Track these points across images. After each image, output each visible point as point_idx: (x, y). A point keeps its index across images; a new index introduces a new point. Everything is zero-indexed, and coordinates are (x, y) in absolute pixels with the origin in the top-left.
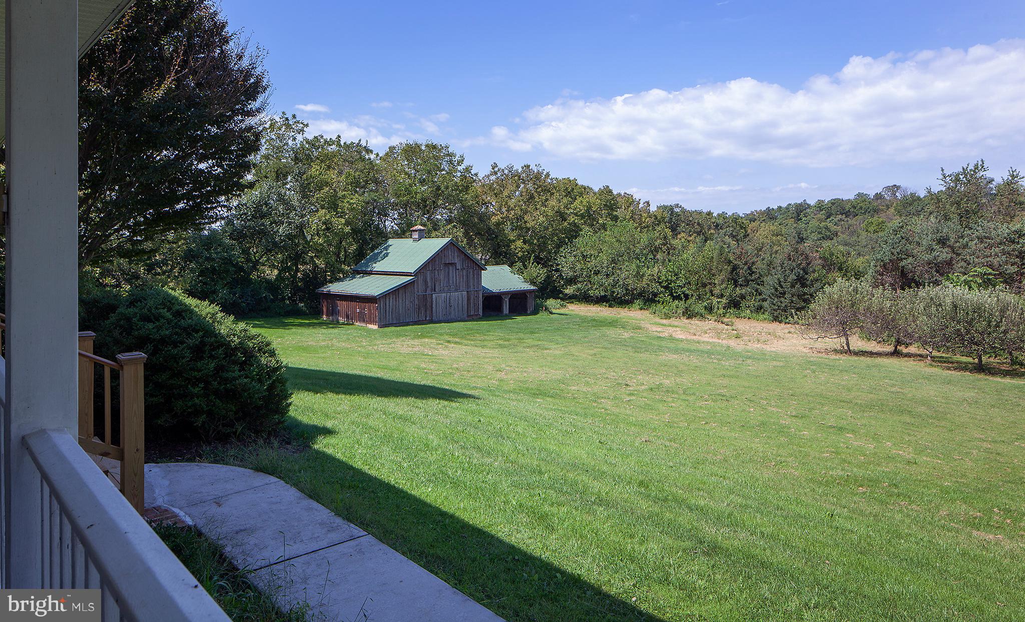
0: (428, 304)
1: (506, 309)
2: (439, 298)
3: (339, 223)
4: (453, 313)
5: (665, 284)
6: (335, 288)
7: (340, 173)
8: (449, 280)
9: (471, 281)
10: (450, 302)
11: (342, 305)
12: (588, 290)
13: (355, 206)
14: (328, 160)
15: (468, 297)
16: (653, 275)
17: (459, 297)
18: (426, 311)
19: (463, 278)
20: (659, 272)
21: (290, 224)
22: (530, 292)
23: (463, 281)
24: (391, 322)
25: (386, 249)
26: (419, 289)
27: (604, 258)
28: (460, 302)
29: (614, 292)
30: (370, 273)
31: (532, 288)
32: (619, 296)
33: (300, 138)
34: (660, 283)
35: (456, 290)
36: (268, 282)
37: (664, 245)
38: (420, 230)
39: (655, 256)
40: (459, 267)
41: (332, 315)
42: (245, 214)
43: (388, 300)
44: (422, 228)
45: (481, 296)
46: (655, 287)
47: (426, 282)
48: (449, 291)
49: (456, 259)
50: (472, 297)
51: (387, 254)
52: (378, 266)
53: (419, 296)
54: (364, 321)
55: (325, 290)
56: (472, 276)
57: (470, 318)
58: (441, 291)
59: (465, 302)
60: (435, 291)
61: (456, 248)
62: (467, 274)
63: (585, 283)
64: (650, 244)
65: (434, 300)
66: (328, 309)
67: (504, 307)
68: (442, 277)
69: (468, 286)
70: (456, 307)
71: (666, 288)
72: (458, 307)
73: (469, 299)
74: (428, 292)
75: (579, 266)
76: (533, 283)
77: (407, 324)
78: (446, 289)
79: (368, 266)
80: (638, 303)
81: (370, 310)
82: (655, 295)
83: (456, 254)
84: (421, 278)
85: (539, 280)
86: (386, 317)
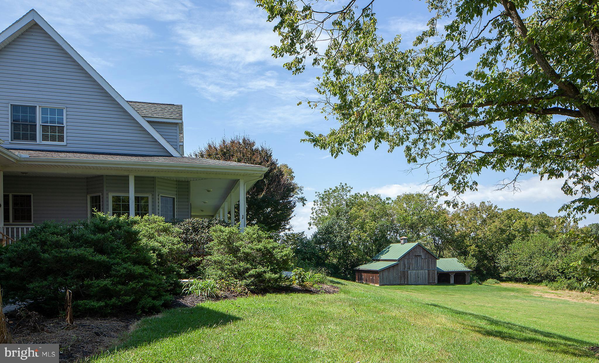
0: (406, 276)
1: (452, 280)
2: (412, 273)
3: (364, 236)
4: (420, 281)
5: (560, 271)
6: (362, 267)
7: (367, 211)
8: (417, 264)
9: (430, 264)
10: (418, 275)
11: (364, 275)
12: (515, 275)
13: (372, 227)
14: (361, 206)
15: (428, 273)
16: (554, 265)
17: (423, 273)
18: (404, 279)
19: (426, 263)
20: (558, 263)
21: (341, 237)
22: (467, 272)
23: (426, 265)
24: (386, 283)
25: (389, 248)
26: (401, 268)
27: (525, 256)
28: (424, 275)
29: (530, 275)
30: (379, 260)
31: (469, 270)
32: (533, 278)
33: (348, 194)
34: (558, 270)
35: (422, 269)
36: (333, 264)
37: (563, 247)
38: (405, 239)
39: (557, 254)
40: (423, 257)
41: (360, 280)
42: (322, 232)
43: (384, 272)
44: (406, 238)
45: (436, 273)
46: (555, 273)
47: (404, 265)
48: (418, 270)
49: (422, 253)
50: (431, 273)
51: (388, 251)
52: (383, 257)
53: (401, 271)
54: (373, 283)
55: (357, 268)
56: (430, 262)
57: (429, 284)
58: (413, 270)
59: (427, 276)
60: (409, 269)
61: (421, 248)
62: (428, 261)
63: (513, 270)
64: (554, 247)
65: (409, 274)
66: (358, 277)
67: (451, 280)
68: (414, 262)
69: (428, 267)
70: (421, 278)
71: (562, 273)
72: (423, 278)
73: (429, 274)
74: (406, 269)
75: (509, 260)
76: (469, 267)
77: (395, 285)
78: (416, 268)
79: (379, 257)
80: (545, 282)
81: (376, 277)
82: (555, 277)
83: (421, 251)
84: (402, 263)
85: (472, 266)
86: (383, 281)
